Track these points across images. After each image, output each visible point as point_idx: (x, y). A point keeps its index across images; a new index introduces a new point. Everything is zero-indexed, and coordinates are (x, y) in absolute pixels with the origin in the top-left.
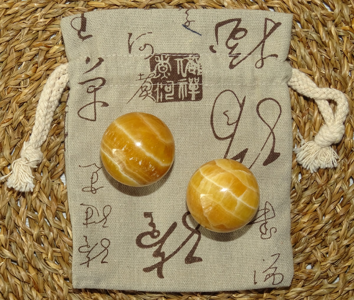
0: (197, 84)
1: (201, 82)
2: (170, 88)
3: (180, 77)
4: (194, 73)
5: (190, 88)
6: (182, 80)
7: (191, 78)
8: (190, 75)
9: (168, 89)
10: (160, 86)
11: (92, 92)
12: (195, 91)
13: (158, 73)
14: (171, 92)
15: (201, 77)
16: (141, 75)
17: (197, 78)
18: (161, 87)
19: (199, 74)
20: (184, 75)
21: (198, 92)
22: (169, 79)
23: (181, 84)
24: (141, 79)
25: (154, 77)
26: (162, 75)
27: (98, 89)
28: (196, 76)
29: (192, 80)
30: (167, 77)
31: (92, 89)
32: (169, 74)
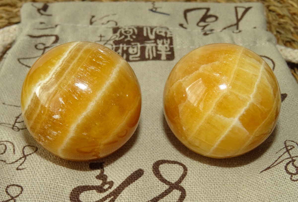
0: (167, 45)
1: (171, 43)
2: (135, 50)
3: (147, 38)
4: (163, 34)
5: (159, 48)
6: (150, 42)
7: (160, 40)
8: (158, 37)
9: (133, 51)
10: (123, 48)
11: (41, 49)
12: (166, 51)
13: (121, 34)
14: (137, 53)
15: (171, 38)
16: (101, 36)
17: (167, 40)
18: (125, 49)
19: (168, 35)
20: (152, 37)
21: (170, 53)
22: (135, 40)
23: (149, 46)
24: (101, 41)
25: (117, 39)
26: (126, 37)
27: (48, 47)
28: (166, 38)
29: (161, 41)
30: (132, 40)
31: (42, 47)
32: (134, 37)
